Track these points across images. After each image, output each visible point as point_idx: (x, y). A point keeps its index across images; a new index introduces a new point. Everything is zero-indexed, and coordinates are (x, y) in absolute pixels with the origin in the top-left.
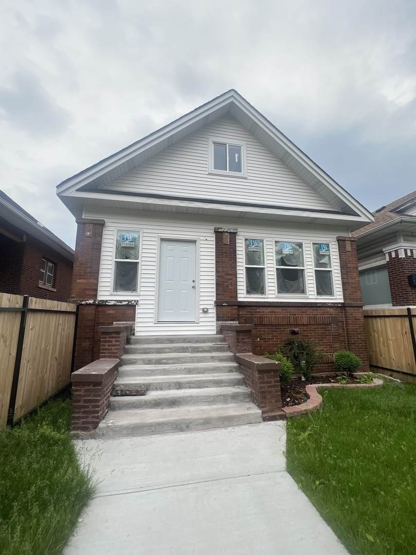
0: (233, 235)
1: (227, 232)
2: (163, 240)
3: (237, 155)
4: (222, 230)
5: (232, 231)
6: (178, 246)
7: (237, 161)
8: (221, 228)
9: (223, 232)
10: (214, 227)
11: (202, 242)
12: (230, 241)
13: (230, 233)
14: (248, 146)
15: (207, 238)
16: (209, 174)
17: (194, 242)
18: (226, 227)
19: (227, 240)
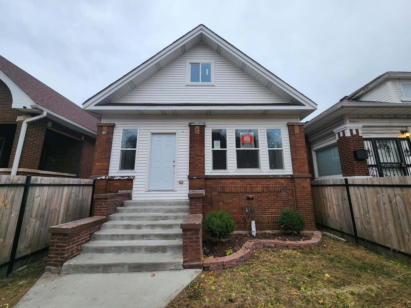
0: (202, 128)
1: (197, 125)
2: (153, 134)
3: (207, 70)
4: (194, 124)
5: (201, 125)
6: (164, 137)
7: (207, 74)
8: (193, 123)
9: (194, 126)
10: (188, 123)
11: (180, 134)
12: (200, 132)
13: (199, 126)
14: (216, 62)
15: (183, 131)
16: (187, 86)
17: (175, 134)
18: (197, 122)
19: (197, 131)
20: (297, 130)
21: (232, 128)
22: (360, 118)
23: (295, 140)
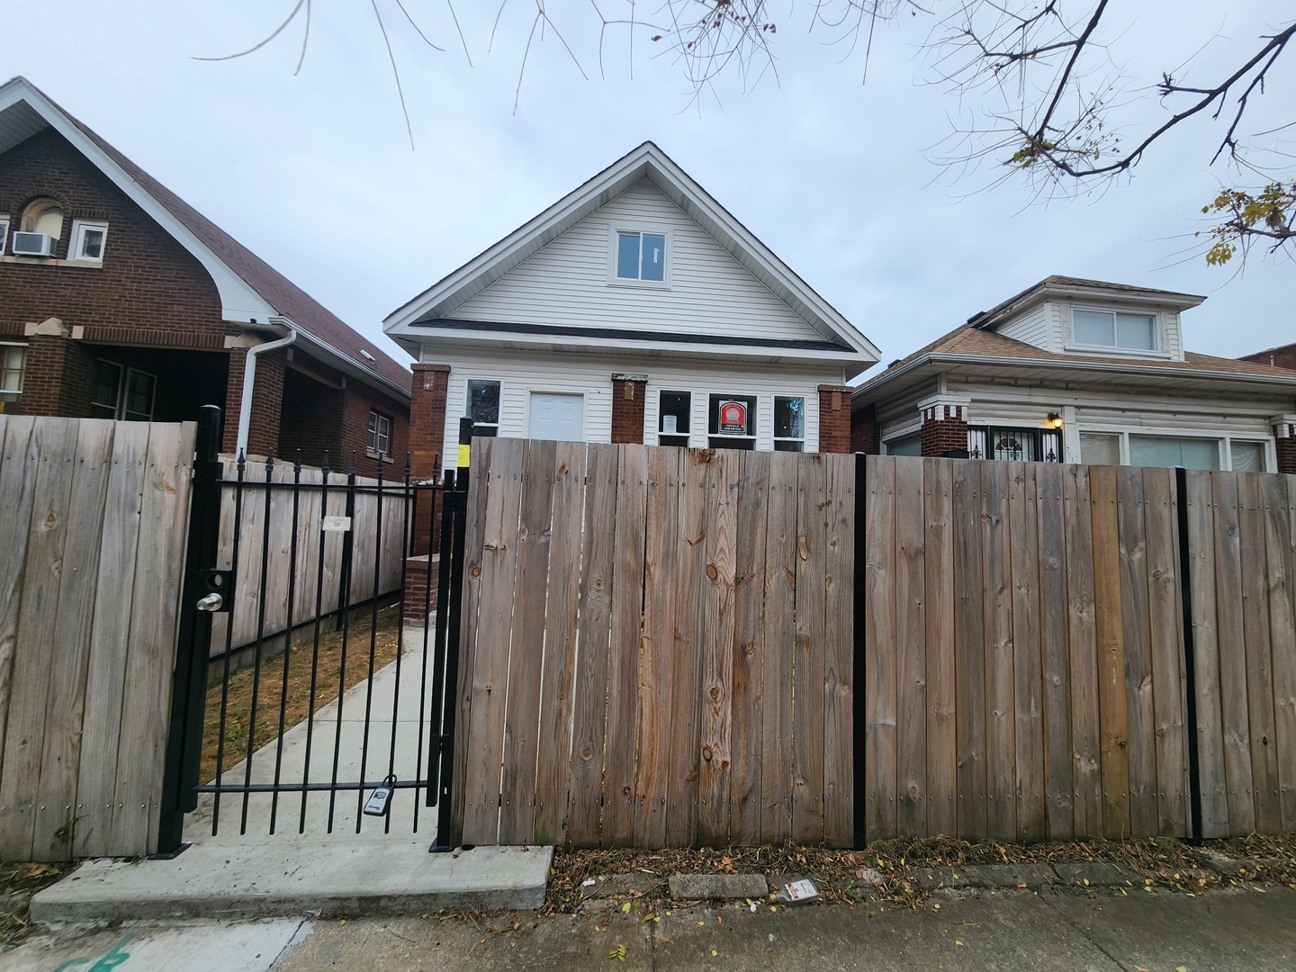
0: (641, 386)
1: (630, 381)
2: (532, 393)
3: (656, 251)
4: (623, 378)
5: (639, 379)
6: (558, 401)
7: (656, 261)
8: (622, 375)
9: (624, 381)
10: (610, 373)
11: (592, 396)
12: (635, 394)
13: (635, 381)
14: (677, 233)
15: (600, 390)
16: (609, 286)
17: (582, 395)
18: (630, 373)
19: (630, 394)
20: (836, 403)
21: (702, 391)
22: (970, 383)
23: (830, 423)
